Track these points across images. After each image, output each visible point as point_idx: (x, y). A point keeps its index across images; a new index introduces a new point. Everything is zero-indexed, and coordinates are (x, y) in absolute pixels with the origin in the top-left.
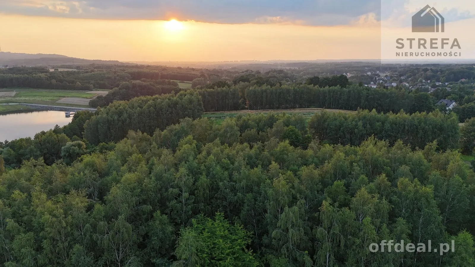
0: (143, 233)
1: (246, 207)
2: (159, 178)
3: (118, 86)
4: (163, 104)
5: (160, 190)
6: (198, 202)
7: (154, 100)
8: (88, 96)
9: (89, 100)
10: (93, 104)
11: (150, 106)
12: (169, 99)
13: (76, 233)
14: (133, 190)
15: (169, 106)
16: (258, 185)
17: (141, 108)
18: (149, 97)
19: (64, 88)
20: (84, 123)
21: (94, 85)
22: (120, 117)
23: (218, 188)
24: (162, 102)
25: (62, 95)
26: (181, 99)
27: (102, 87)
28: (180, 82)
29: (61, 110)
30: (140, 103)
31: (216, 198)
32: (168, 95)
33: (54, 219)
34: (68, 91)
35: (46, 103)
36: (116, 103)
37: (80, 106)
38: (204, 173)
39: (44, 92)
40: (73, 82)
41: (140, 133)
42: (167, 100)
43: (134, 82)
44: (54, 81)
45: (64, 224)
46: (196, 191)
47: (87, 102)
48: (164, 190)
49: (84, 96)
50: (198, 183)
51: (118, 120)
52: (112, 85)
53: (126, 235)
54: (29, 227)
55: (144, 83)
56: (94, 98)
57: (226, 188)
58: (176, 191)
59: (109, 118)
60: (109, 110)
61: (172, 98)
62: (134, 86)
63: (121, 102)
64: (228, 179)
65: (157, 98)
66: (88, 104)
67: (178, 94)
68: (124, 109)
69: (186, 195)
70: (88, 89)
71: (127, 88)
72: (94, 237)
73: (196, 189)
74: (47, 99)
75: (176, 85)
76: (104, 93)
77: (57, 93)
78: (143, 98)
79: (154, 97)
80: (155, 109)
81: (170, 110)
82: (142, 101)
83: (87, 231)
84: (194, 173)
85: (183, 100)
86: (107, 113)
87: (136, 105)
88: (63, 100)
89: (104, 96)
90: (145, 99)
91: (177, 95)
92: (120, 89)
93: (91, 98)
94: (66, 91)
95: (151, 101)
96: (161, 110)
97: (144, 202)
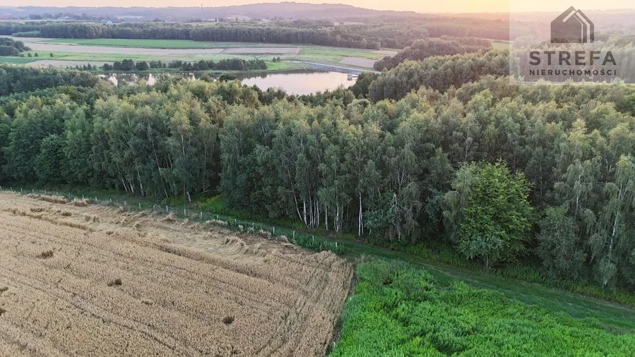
0: (424, 167)
1: (532, 161)
2: (445, 122)
3: (410, 45)
4: (464, 65)
5: (445, 133)
6: (482, 151)
7: (453, 60)
8: (374, 57)
9: (373, 62)
10: (378, 67)
11: (447, 67)
12: (473, 60)
13: (370, 152)
14: (419, 127)
15: (472, 69)
16: (552, 139)
17: (436, 68)
18: (447, 57)
19: (349, 45)
20: (369, 84)
21: (381, 44)
22: (410, 79)
23: (506, 140)
24: (464, 63)
25: (345, 53)
26: (490, 60)
27: (391, 45)
28: (495, 42)
29: (344, 71)
30: (436, 63)
31: (502, 150)
32: (472, 55)
33: (356, 138)
34: (353, 49)
35: (329, 62)
36: (407, 62)
37: (363, 68)
38: (493, 123)
39: (327, 50)
40: (358, 39)
41: (432, 90)
42: (470, 60)
43: (431, 39)
44: (338, 37)
45: (363, 143)
46: (481, 139)
47: (371, 64)
48: (448, 133)
49: (369, 56)
50: (485, 132)
51: (407, 83)
52: (403, 44)
53: (409, 161)
54: (336, 142)
55: (444, 42)
56: (380, 59)
57: (514, 141)
58: (460, 134)
59: (398, 79)
60: (398, 70)
61: (477, 58)
62: (431, 45)
63: (413, 62)
64: (518, 131)
65: (458, 58)
66: (373, 67)
67: (487, 53)
68: (416, 69)
69: (469, 139)
70: (373, 47)
71: (422, 47)
72: (384, 157)
73: (481, 138)
74: (330, 58)
75: (487, 44)
76: (392, 53)
77: (339, 51)
78: (439, 57)
79: (454, 56)
80: (453, 71)
81: (472, 73)
82: (439, 61)
83: (378, 151)
84: (483, 123)
85: (492, 62)
86: (396, 74)
87: (431, 65)
88: (345, 61)
89: (392, 57)
90: (443, 58)
91: (485, 55)
92: (412, 48)
93: (377, 59)
94: (350, 49)
95: (450, 61)
96: (461, 73)
97: (429, 140)
